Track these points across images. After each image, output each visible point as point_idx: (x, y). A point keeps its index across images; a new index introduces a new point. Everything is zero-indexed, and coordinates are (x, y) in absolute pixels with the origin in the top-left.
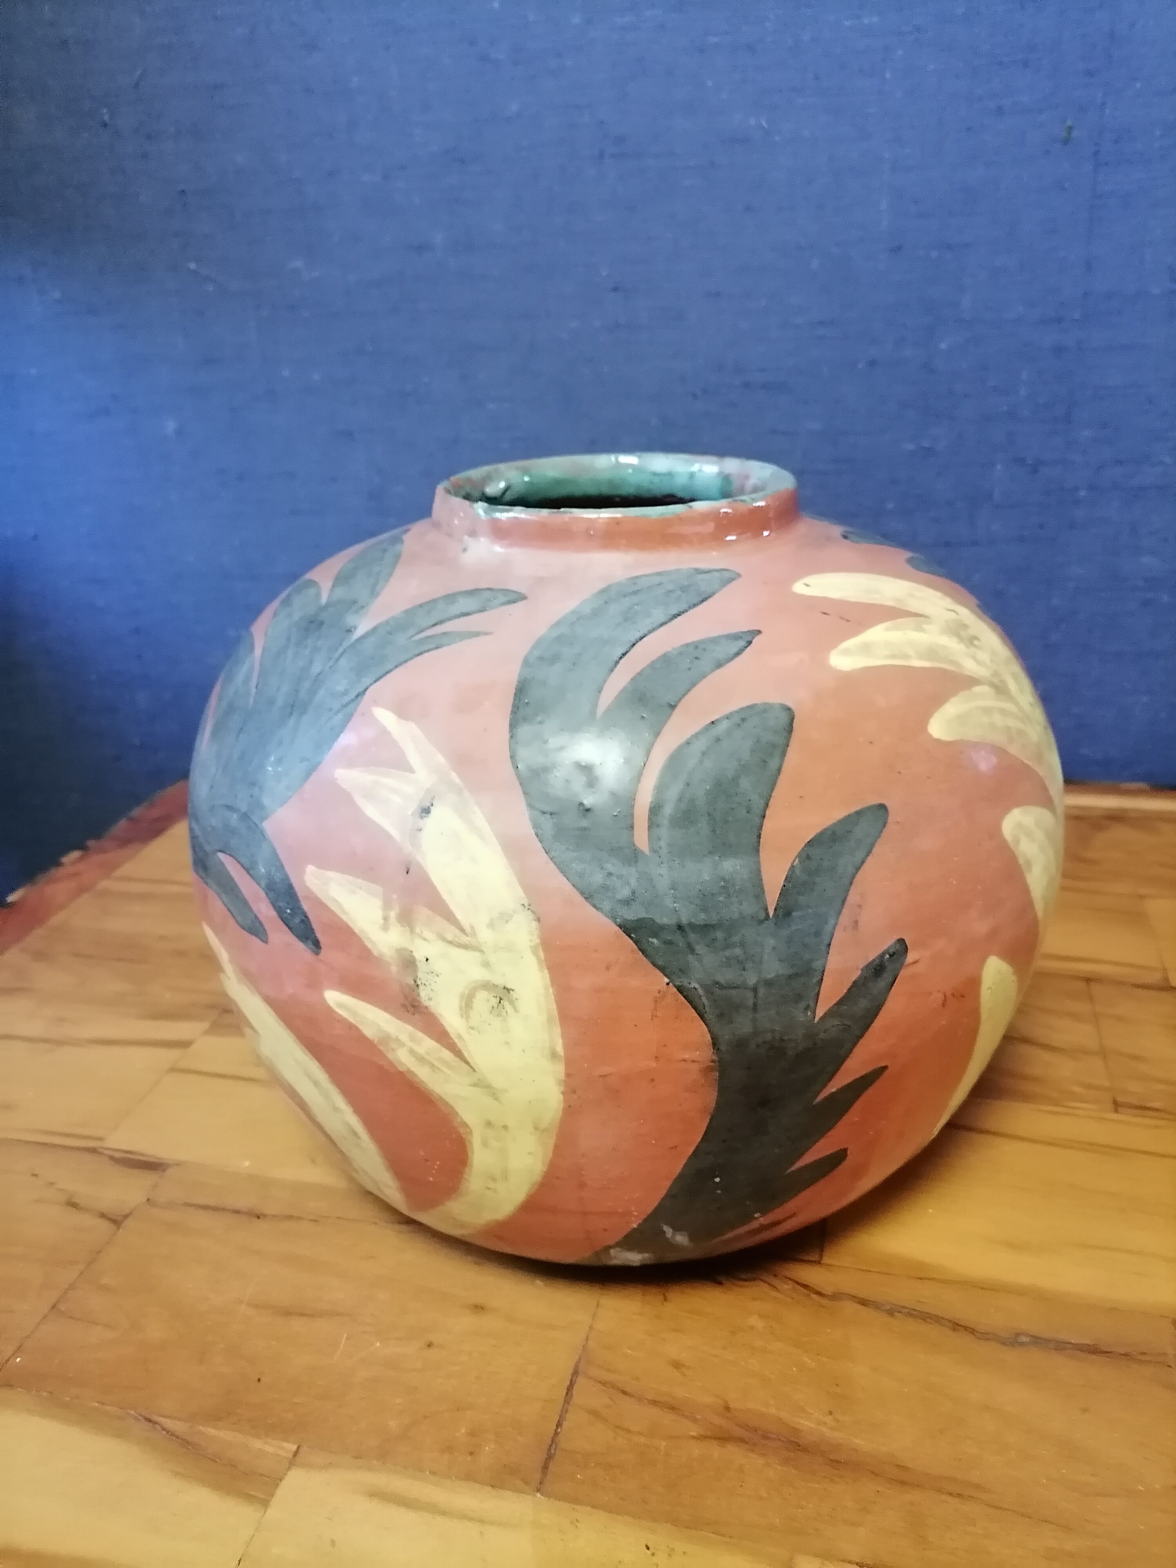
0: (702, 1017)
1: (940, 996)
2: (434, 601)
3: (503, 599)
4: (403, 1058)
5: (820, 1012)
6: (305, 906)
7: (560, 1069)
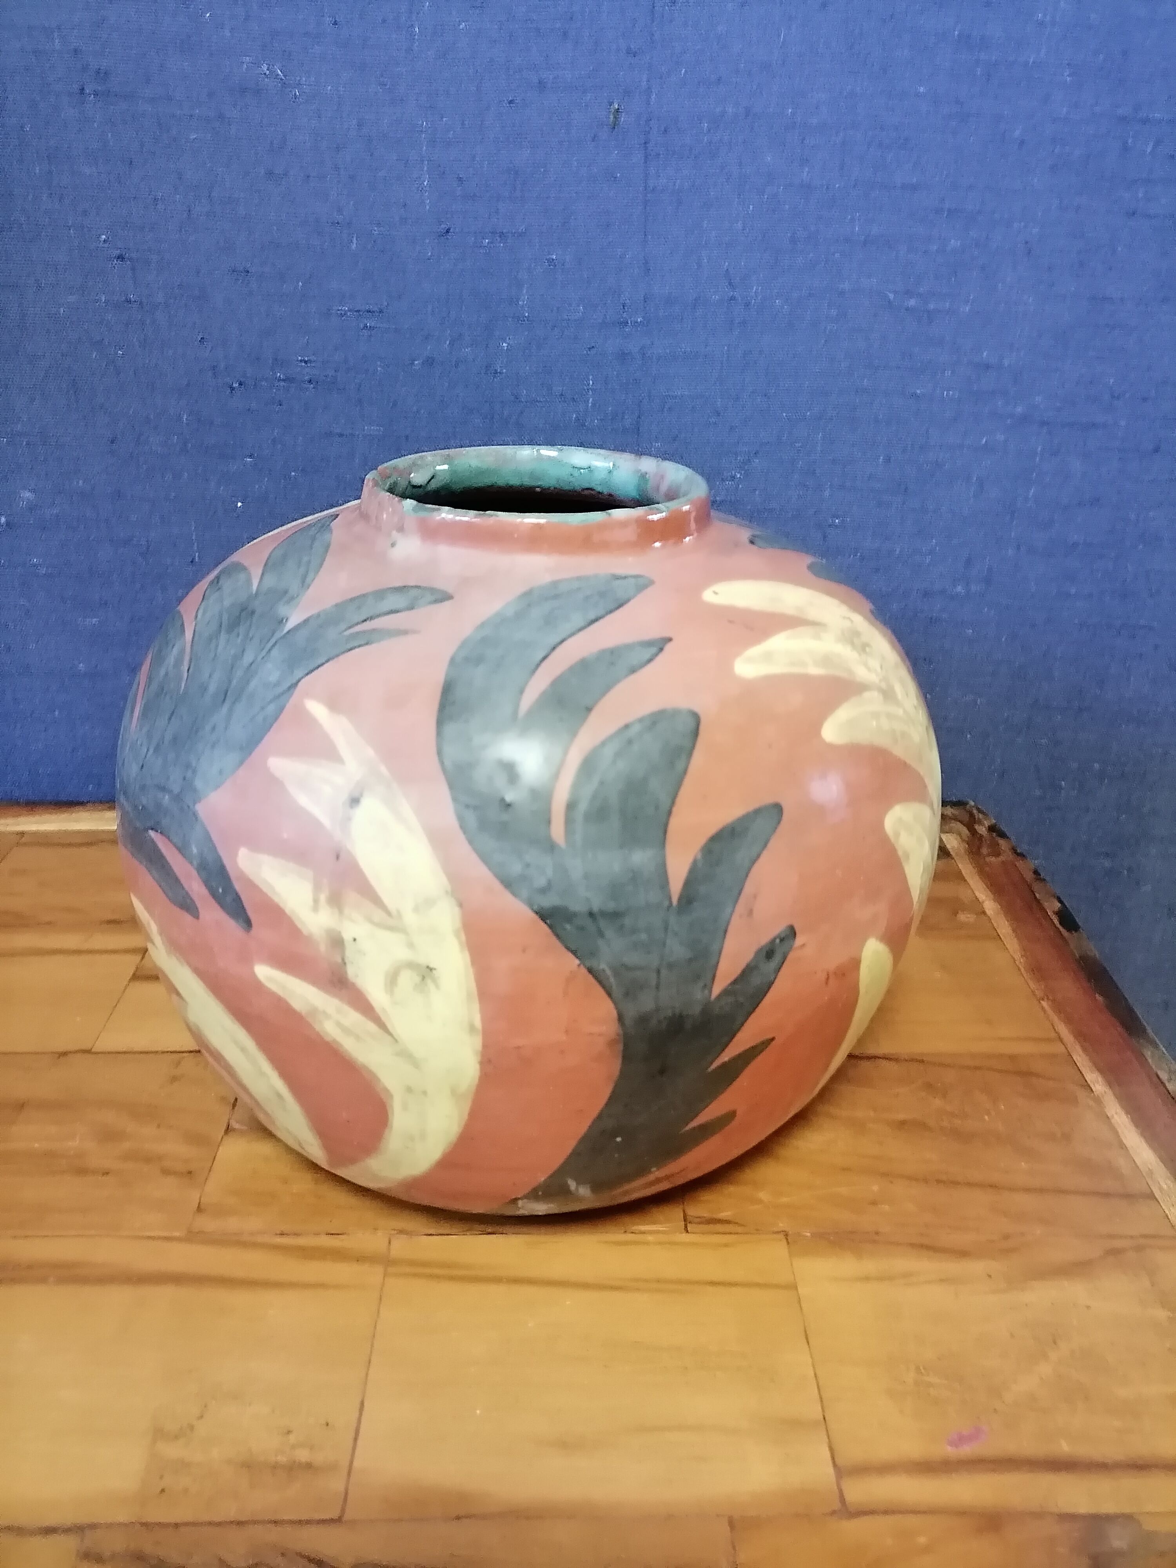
0: (609, 994)
1: (824, 976)
2: (364, 596)
3: (429, 597)
4: (330, 1029)
5: (717, 990)
6: (238, 886)
7: (477, 1042)
